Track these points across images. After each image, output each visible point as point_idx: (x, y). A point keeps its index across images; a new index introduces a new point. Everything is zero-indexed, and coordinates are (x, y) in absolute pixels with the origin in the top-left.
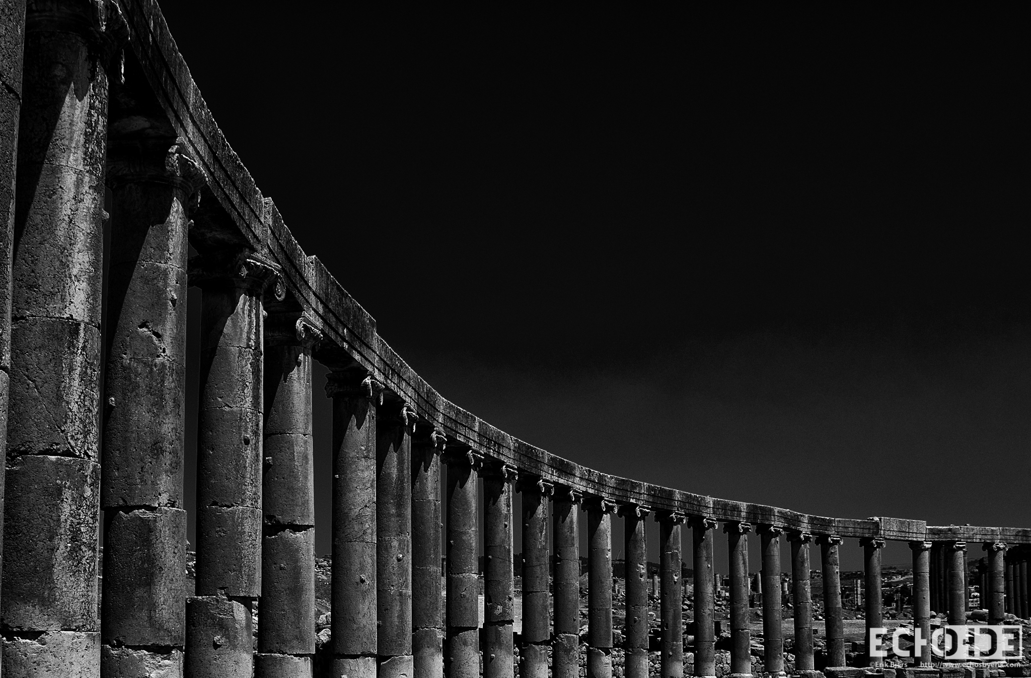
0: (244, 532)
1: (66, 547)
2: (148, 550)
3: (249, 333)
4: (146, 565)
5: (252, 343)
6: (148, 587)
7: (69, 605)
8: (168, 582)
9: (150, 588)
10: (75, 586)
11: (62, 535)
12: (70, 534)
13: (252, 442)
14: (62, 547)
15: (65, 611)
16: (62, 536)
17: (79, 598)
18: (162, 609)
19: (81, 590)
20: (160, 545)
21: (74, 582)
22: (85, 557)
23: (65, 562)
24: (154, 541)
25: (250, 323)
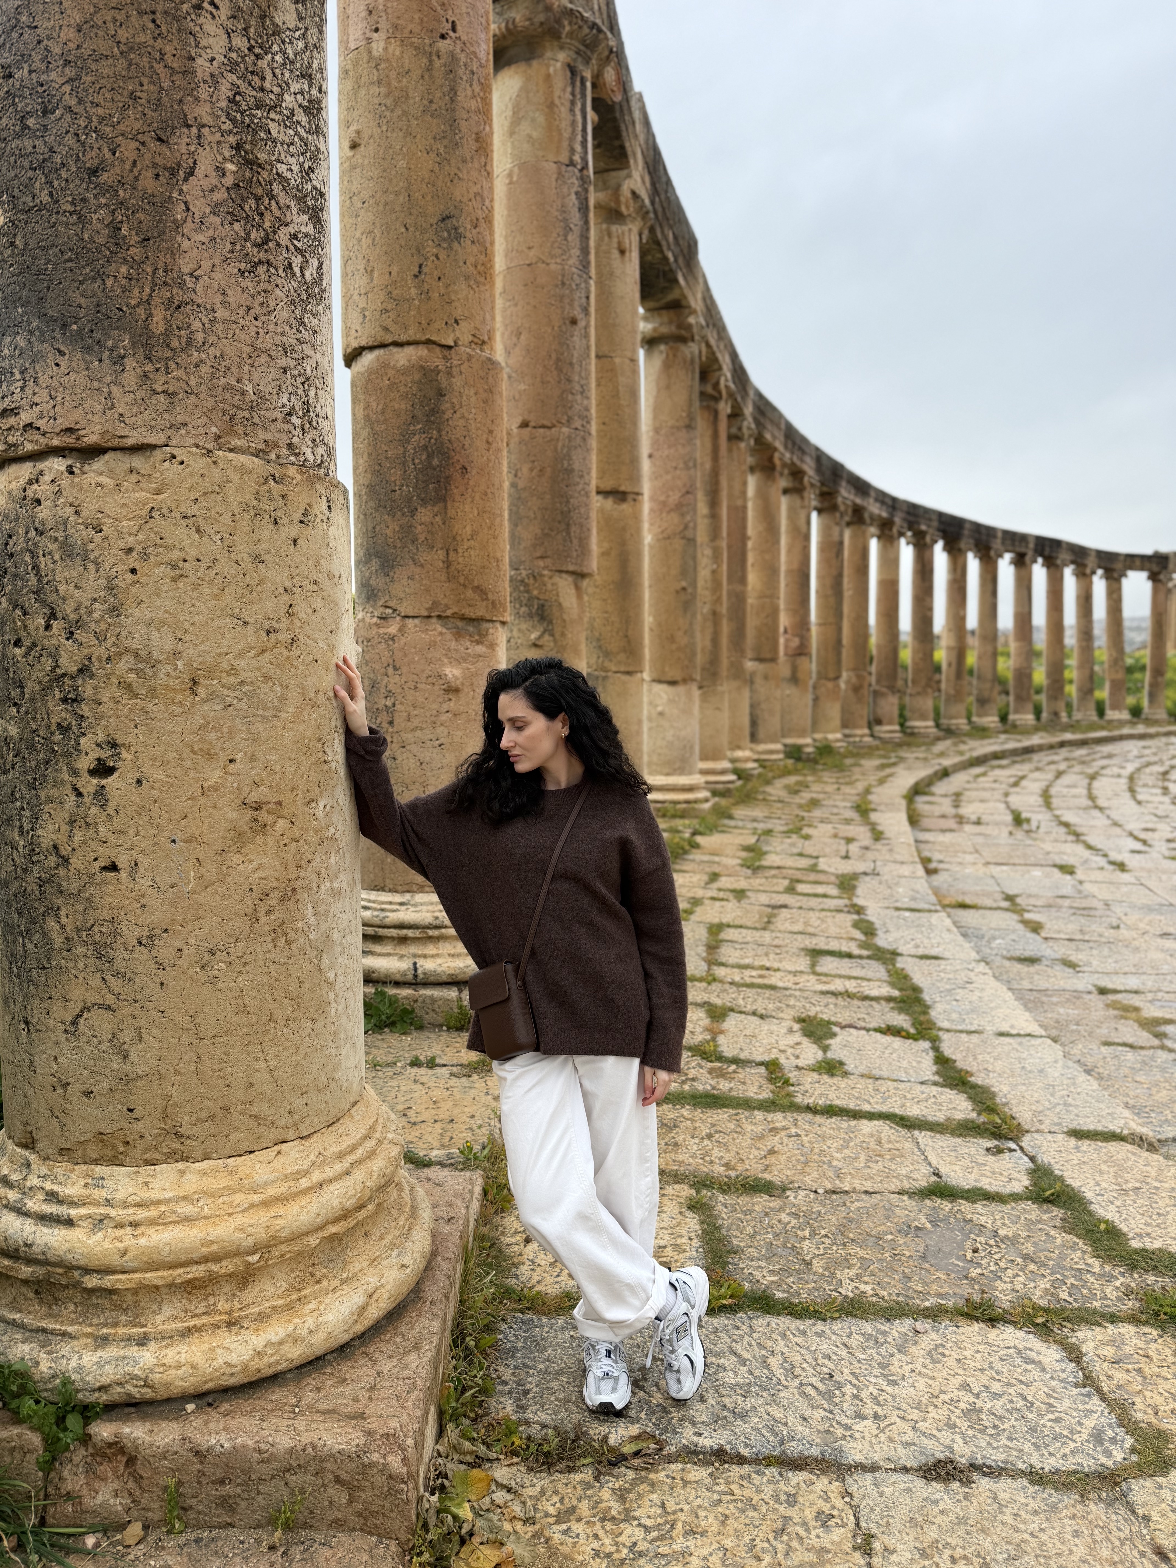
0: (572, 470)
1: (222, 172)
2: (439, 431)
3: (572, 139)
4: (435, 462)
5: (577, 158)
6: (441, 505)
7: (240, 367)
8: (477, 498)
9: (446, 508)
10: (257, 310)
11: (203, 126)
12: (230, 132)
13: (581, 324)
14: (205, 166)
15: (228, 387)
16: (206, 131)
17: (273, 353)
18: (470, 548)
19: (280, 330)
20: (462, 422)
21: (253, 296)
22: (287, 225)
23: (218, 220)
24: (449, 414)
25: (573, 123)
